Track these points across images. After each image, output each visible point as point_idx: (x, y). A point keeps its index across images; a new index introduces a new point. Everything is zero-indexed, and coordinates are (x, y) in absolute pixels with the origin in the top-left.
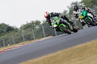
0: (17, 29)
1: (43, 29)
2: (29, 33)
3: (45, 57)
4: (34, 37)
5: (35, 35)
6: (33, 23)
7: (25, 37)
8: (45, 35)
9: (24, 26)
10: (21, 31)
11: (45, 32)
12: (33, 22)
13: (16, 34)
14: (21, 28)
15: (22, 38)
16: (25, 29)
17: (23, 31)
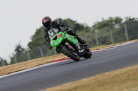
0: (88, 28)
1: (126, 29)
2: (106, 34)
3: (128, 68)
4: (112, 41)
5: (114, 38)
6: (111, 20)
7: (99, 39)
8: (127, 39)
9: (99, 23)
10: (94, 31)
11: (128, 33)
12: (111, 18)
13: (87, 34)
14: (94, 26)
15: (94, 41)
16: (99, 28)
17: (96, 31)
